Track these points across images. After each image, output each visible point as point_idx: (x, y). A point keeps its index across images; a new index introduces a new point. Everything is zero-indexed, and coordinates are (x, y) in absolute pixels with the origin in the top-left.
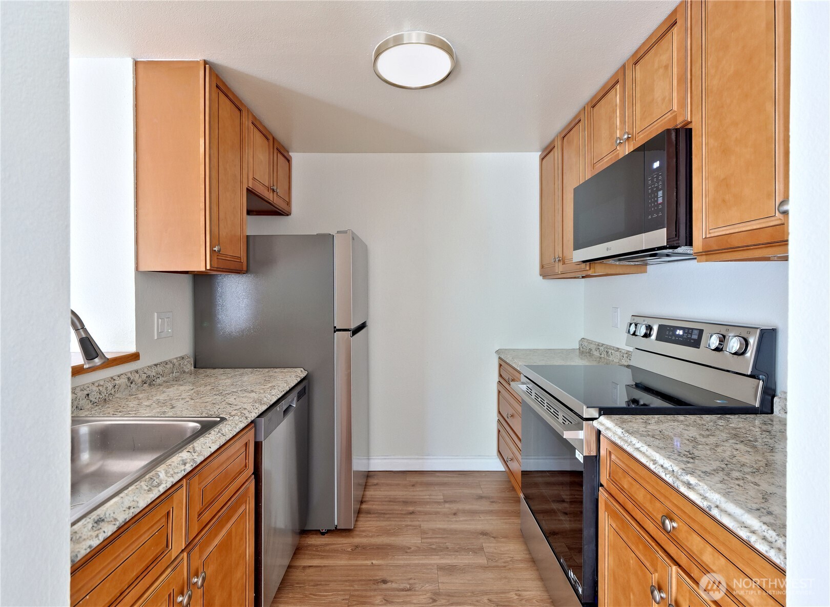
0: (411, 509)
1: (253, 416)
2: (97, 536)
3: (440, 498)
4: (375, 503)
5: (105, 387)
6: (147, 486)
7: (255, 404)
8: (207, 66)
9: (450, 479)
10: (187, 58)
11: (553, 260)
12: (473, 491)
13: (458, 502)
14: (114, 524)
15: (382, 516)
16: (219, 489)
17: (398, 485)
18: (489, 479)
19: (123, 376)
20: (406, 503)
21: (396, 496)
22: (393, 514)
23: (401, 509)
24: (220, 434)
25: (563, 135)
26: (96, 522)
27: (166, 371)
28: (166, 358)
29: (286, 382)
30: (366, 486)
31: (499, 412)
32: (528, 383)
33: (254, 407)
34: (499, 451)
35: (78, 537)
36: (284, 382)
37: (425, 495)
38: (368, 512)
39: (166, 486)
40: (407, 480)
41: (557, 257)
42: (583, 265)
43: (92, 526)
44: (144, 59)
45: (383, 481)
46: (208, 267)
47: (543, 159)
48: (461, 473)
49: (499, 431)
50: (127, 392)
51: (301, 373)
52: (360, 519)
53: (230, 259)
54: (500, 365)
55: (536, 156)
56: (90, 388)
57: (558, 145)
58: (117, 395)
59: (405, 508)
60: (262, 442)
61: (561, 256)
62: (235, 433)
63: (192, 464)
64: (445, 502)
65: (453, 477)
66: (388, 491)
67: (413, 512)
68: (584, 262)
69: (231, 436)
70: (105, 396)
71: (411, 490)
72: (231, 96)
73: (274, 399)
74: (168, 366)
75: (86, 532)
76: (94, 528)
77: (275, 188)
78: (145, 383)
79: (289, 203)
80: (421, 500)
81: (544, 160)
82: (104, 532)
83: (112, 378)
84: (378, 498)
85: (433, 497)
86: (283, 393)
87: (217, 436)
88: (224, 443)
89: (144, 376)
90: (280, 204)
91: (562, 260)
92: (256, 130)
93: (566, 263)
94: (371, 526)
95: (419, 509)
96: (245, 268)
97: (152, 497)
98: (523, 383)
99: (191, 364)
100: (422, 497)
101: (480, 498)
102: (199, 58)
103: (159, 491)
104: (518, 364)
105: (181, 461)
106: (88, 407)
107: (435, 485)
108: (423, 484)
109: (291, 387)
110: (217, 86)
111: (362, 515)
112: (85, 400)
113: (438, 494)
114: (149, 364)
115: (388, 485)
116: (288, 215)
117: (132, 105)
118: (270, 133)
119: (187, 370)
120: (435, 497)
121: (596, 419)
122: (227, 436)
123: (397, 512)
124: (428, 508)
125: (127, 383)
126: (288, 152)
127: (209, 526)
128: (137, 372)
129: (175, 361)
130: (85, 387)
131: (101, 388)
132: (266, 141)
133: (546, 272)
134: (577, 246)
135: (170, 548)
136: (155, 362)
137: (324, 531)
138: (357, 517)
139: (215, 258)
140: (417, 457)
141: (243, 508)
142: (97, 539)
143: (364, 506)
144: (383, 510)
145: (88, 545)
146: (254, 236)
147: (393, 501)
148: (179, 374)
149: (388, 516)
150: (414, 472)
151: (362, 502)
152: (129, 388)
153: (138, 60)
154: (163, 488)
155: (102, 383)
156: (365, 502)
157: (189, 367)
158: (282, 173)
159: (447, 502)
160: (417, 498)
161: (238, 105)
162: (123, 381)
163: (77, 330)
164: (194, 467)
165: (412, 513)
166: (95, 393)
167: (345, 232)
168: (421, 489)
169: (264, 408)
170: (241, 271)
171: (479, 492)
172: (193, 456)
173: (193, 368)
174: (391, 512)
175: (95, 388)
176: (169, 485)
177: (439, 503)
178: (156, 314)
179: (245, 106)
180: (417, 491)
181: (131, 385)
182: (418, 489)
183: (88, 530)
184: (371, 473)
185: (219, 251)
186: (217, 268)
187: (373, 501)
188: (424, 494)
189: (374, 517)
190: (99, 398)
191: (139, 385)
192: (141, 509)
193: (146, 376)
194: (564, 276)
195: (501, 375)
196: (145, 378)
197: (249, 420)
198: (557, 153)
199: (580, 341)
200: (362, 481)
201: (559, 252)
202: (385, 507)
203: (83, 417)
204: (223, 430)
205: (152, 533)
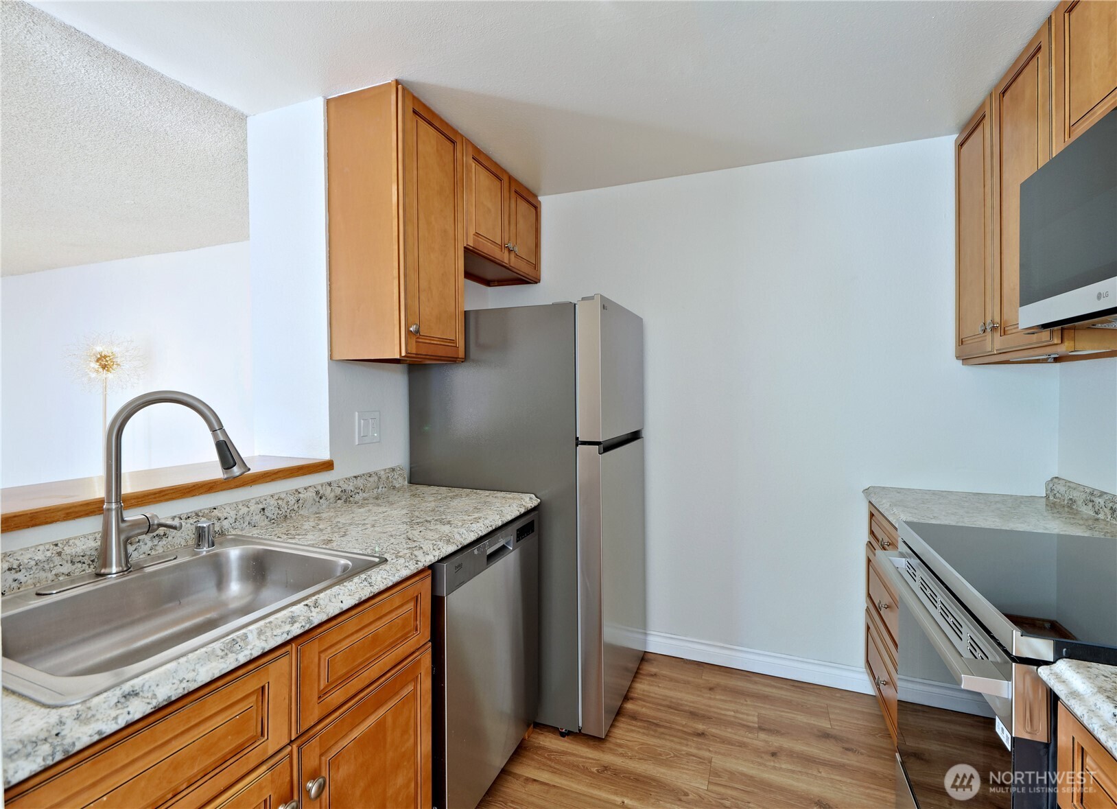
0: (701, 727)
1: (428, 560)
2: (116, 718)
3: (753, 719)
4: (648, 704)
5: (285, 501)
6: (223, 650)
7: (439, 543)
8: (400, 86)
9: (774, 690)
10: (377, 83)
11: (979, 330)
12: (813, 721)
13: (783, 734)
14: (148, 703)
15: (653, 727)
16: (360, 660)
17: (687, 683)
18: (847, 706)
19: (311, 489)
20: (694, 715)
21: (681, 700)
22: (670, 728)
23: (684, 723)
24: (366, 583)
25: (1001, 89)
26: (125, 697)
27: (369, 485)
28: (371, 470)
29: (501, 514)
30: (636, 674)
31: (869, 596)
32: (910, 557)
33: (435, 547)
34: (868, 661)
35: (89, 716)
36: (496, 513)
37: (728, 710)
38: (634, 717)
39: (251, 654)
40: (703, 677)
41: (988, 321)
42: (1045, 334)
43: (117, 701)
44: (335, 94)
45: (664, 672)
46: (403, 354)
47: (962, 145)
48: (796, 684)
49: (868, 628)
50: (314, 509)
51: (529, 501)
52: (617, 724)
53: (439, 343)
54: (872, 515)
55: (949, 142)
56: (268, 501)
57: (991, 110)
58: (301, 512)
59: (691, 723)
60: (443, 598)
61: (997, 319)
62: (391, 584)
63: (303, 624)
64: (761, 729)
65: (781, 688)
66: (670, 689)
67: (703, 734)
68: (1045, 326)
69: (382, 587)
70: (286, 512)
71: (706, 695)
72: (437, 124)
73: (472, 537)
74: (371, 479)
75: (105, 709)
76: (119, 705)
77: (511, 246)
78: (339, 499)
79: (536, 266)
80: (722, 717)
81: (965, 146)
82: (129, 713)
83: (297, 490)
84: (653, 697)
85: (741, 716)
86: (490, 529)
87: (361, 585)
88: (367, 597)
89: (338, 491)
90: (524, 269)
91: (1001, 328)
92: (480, 169)
93: (1009, 332)
94: (633, 739)
95: (713, 730)
96: (461, 354)
97: (223, 669)
98: (902, 555)
99: (404, 478)
100: (723, 712)
101: (825, 736)
102: (390, 79)
103: (237, 660)
104: (898, 516)
105: (289, 617)
106: (263, 524)
107: (748, 695)
108: (726, 690)
109: (507, 521)
110: (413, 111)
111: (623, 719)
112: (260, 515)
113: (751, 713)
114: (348, 476)
115: (671, 679)
116: (536, 283)
117: (323, 155)
118: (504, 171)
119: (397, 486)
120: (745, 717)
121: (1047, 663)
122: (376, 587)
123: (677, 727)
124: (728, 733)
125: (315, 497)
126: (535, 196)
127: (341, 711)
128: (330, 484)
129: (383, 473)
130: (262, 500)
131: (280, 502)
132: (497, 183)
133: (967, 353)
134: (1028, 297)
135: (266, 737)
136: (355, 475)
137: (564, 730)
138: (615, 720)
139: (413, 341)
140: (722, 645)
141: (410, 688)
142: (113, 722)
143: (629, 706)
144: (656, 718)
145: (97, 730)
146: (477, 311)
147: (675, 707)
148: (386, 489)
149: (662, 730)
150: (716, 668)
151: (626, 698)
152: (317, 504)
153: (330, 97)
154: (245, 656)
155: (283, 496)
156: (632, 699)
157: (402, 482)
158: (523, 225)
159: (764, 730)
160: (715, 712)
161: (449, 135)
162: (311, 494)
163: (213, 431)
164: (306, 628)
165: (701, 735)
166: (273, 508)
167: (592, 298)
168: (723, 698)
169: (451, 549)
170: (457, 358)
171: (824, 724)
172: (311, 612)
173: (406, 482)
174: (668, 725)
175: (273, 502)
176: (256, 653)
177: (748, 728)
178: (357, 413)
179: (462, 136)
180: (715, 699)
181: (321, 501)
182: (717, 697)
183: (109, 706)
184: (649, 656)
185: (417, 332)
186: (416, 354)
187: (644, 701)
188: (727, 707)
189: (640, 727)
190: (278, 514)
191: (331, 501)
192: (200, 684)
193: (341, 490)
194: (1003, 359)
195: (872, 532)
196: (339, 493)
197: (421, 566)
198: (988, 129)
199: (1047, 484)
200: (633, 666)
201: (993, 314)
202: (659, 715)
203: (249, 537)
204: (373, 578)
205: (230, 715)
